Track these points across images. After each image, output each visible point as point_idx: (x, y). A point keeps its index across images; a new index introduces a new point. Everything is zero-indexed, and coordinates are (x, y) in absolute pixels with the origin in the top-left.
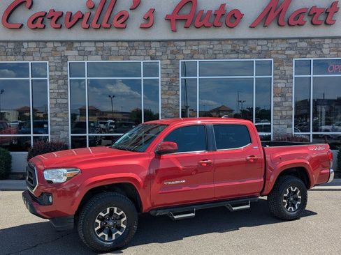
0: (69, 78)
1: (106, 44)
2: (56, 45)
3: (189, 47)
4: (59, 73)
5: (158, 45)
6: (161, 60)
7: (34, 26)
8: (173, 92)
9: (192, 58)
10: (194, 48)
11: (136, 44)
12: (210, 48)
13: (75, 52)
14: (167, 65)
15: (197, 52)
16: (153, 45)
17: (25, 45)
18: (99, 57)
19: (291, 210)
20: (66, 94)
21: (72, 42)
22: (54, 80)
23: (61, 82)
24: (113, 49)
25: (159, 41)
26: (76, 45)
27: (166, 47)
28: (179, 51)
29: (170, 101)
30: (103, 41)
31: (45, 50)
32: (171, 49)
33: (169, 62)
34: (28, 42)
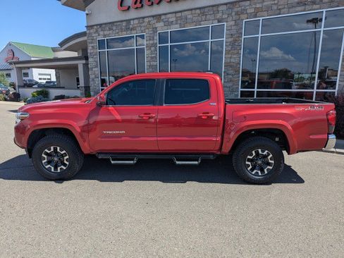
0: (158, 45)
1: (183, 14)
2: (150, 19)
3: (254, 6)
4: (151, 42)
5: (224, 8)
6: (227, 22)
7: (136, 6)
8: (236, 51)
9: (255, 16)
10: (258, 6)
11: (206, 10)
12: (274, 4)
13: (161, 24)
14: (231, 26)
15: (261, 10)
16: (221, 8)
17: (132, 22)
18: (178, 26)
19: (256, 174)
20: (156, 58)
21: (160, 15)
22: (149, 47)
23: (153, 48)
24: (189, 17)
25: (226, 4)
26: (163, 17)
27: (232, 9)
28: (243, 11)
29: (232, 60)
30: (181, 12)
31: (143, 24)
32: (236, 10)
33: (233, 23)
34: (133, 19)
